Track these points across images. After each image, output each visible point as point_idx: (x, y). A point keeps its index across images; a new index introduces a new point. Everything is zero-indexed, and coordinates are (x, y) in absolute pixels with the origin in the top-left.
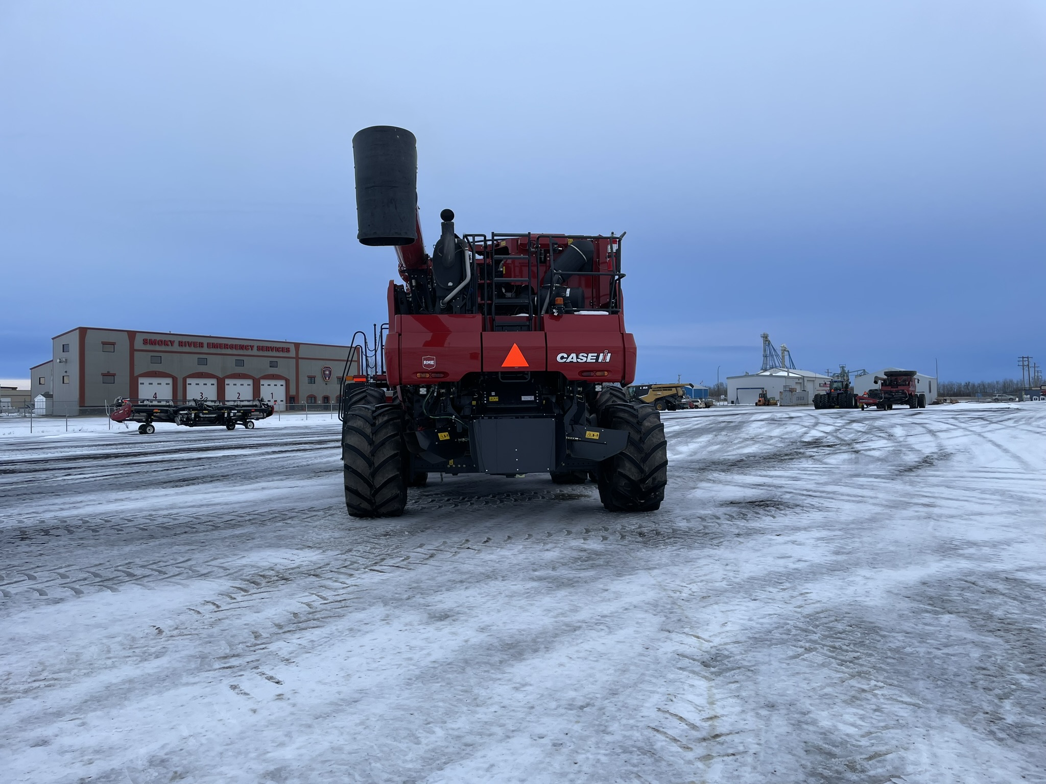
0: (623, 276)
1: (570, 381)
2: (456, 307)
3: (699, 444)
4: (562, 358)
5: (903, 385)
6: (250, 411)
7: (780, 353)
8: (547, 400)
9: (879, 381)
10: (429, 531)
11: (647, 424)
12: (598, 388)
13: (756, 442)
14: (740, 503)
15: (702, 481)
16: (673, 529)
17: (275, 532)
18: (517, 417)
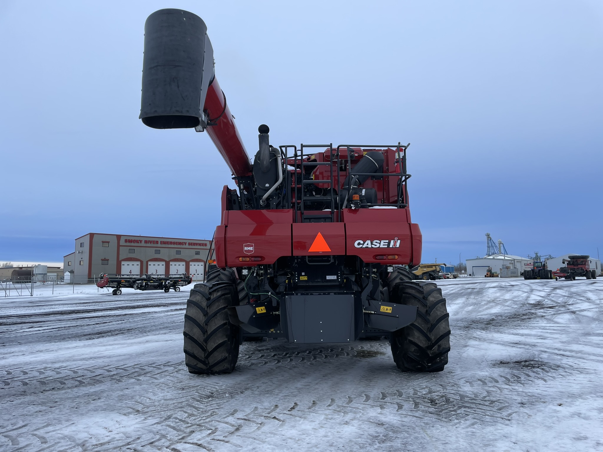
0: (409, 176)
1: (366, 264)
2: (273, 204)
3: (458, 305)
4: (359, 244)
5: (582, 265)
6: (178, 281)
7: (497, 245)
8: (347, 279)
9: (566, 262)
10: (248, 393)
11: (431, 299)
12: (390, 269)
13: (497, 304)
14: (508, 363)
15: (470, 338)
16: (460, 395)
17: (122, 390)
18: (324, 294)
